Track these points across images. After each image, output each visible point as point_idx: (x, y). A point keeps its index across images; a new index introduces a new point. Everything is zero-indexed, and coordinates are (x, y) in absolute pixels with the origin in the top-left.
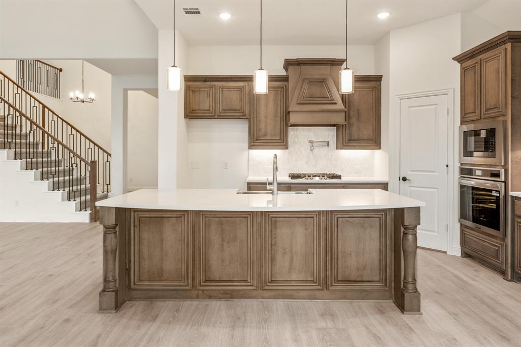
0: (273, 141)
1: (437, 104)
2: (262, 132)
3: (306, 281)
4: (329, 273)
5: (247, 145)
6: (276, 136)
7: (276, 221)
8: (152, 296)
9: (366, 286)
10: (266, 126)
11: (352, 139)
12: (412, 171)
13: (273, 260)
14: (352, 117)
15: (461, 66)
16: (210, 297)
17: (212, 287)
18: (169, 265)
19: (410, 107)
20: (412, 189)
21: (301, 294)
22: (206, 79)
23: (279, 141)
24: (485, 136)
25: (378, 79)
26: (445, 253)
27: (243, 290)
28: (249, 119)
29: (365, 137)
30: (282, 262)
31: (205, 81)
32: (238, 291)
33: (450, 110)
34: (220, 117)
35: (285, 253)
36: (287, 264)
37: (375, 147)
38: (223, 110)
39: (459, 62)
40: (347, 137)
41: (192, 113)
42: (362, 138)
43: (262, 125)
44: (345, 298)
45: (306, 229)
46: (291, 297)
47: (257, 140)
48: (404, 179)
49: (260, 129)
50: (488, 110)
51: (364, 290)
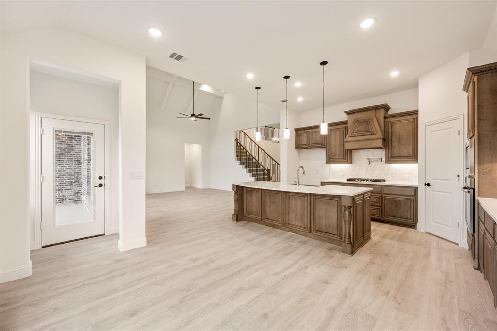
1: (451, 128)
2: (333, 154)
3: (302, 227)
4: (312, 225)
5: (325, 162)
6: (341, 156)
7: (289, 197)
8: (249, 220)
9: (332, 237)
10: (335, 151)
11: (394, 156)
12: (434, 179)
13: (289, 214)
14: (394, 142)
16: (267, 225)
17: (267, 221)
18: (254, 210)
19: (432, 131)
20: (434, 192)
21: (301, 232)
22: (304, 129)
25: (416, 112)
26: (458, 244)
27: (278, 225)
28: (326, 147)
29: (405, 155)
30: (292, 216)
32: (276, 225)
33: (460, 131)
34: (312, 148)
35: (293, 212)
36: (294, 217)
37: (414, 161)
38: (313, 143)
39: (467, 92)
40: (389, 155)
41: (299, 147)
42: (402, 155)
43: (333, 150)
44: (321, 240)
45: (302, 202)
46: (296, 233)
48: (428, 185)
49: (332, 152)
51: (330, 239)
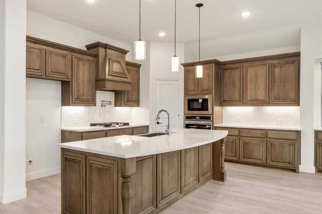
0: (88, 100)
1: (174, 85)
2: (81, 93)
5: (60, 102)
6: (89, 96)
15: (184, 68)
19: (161, 85)
23: (91, 100)
24: (202, 102)
25: (139, 66)
29: (134, 100)
31: (35, 43)
37: (137, 106)
38: (52, 72)
39: (183, 66)
40: (126, 99)
43: (81, 88)
47: (77, 99)
48: (158, 123)
49: (79, 90)
50: (203, 90)
